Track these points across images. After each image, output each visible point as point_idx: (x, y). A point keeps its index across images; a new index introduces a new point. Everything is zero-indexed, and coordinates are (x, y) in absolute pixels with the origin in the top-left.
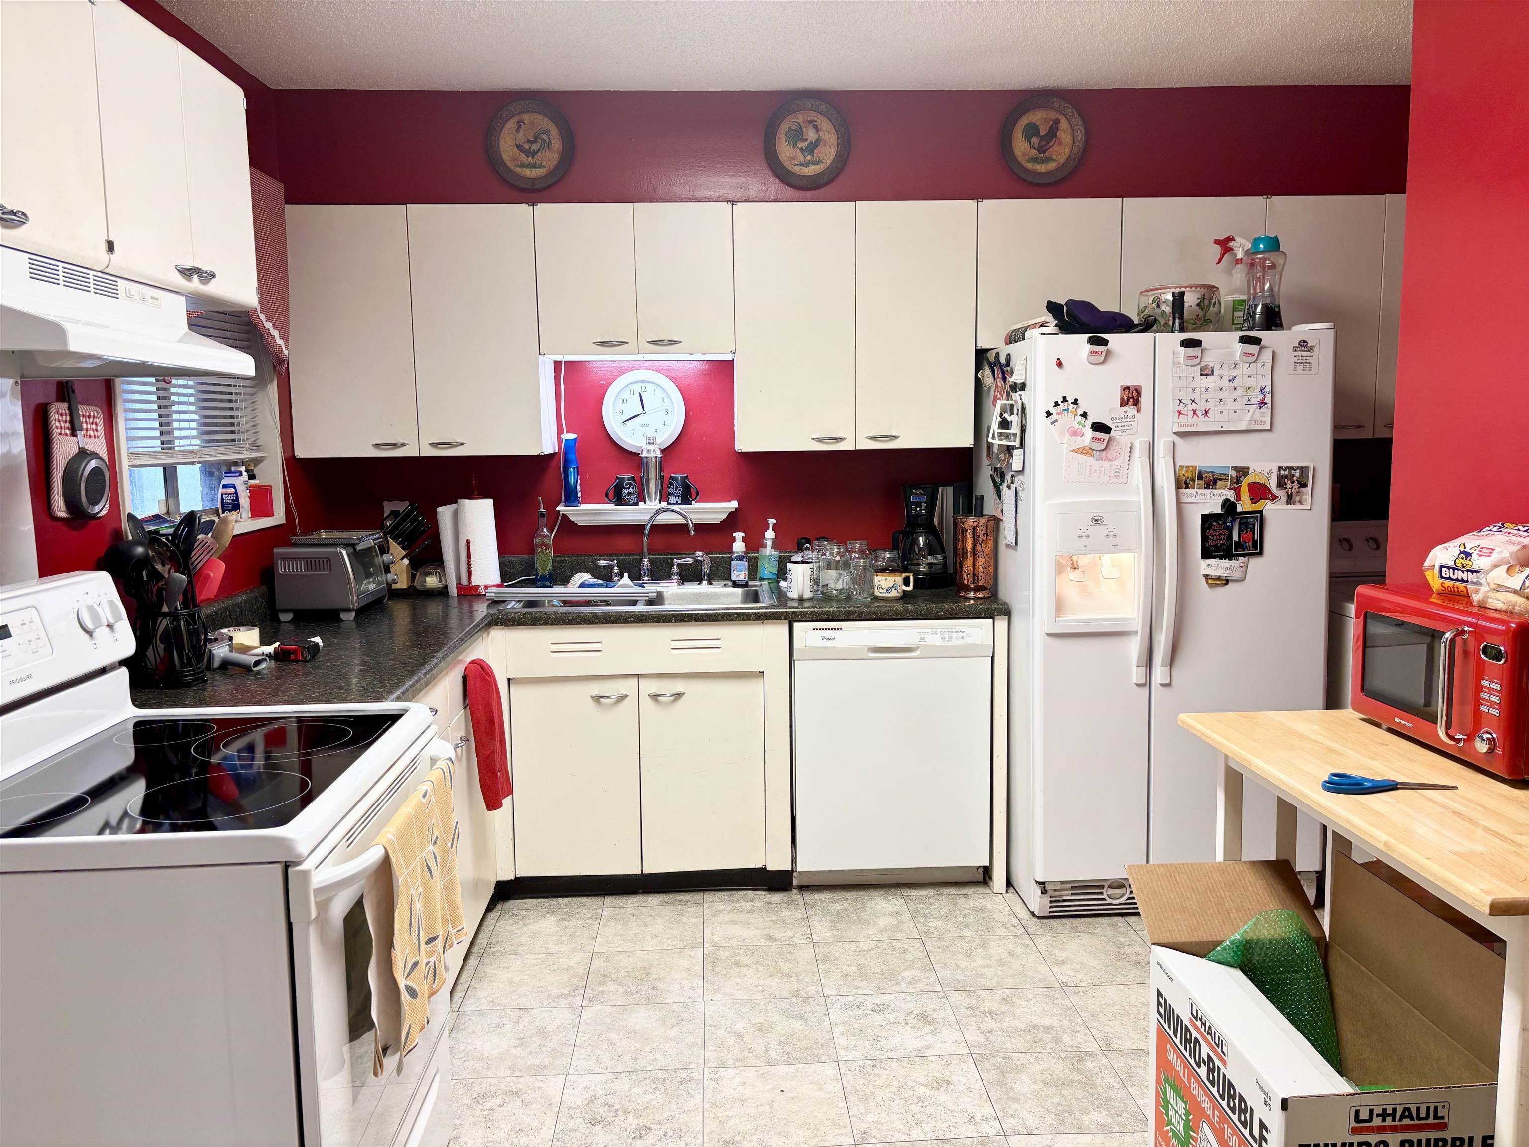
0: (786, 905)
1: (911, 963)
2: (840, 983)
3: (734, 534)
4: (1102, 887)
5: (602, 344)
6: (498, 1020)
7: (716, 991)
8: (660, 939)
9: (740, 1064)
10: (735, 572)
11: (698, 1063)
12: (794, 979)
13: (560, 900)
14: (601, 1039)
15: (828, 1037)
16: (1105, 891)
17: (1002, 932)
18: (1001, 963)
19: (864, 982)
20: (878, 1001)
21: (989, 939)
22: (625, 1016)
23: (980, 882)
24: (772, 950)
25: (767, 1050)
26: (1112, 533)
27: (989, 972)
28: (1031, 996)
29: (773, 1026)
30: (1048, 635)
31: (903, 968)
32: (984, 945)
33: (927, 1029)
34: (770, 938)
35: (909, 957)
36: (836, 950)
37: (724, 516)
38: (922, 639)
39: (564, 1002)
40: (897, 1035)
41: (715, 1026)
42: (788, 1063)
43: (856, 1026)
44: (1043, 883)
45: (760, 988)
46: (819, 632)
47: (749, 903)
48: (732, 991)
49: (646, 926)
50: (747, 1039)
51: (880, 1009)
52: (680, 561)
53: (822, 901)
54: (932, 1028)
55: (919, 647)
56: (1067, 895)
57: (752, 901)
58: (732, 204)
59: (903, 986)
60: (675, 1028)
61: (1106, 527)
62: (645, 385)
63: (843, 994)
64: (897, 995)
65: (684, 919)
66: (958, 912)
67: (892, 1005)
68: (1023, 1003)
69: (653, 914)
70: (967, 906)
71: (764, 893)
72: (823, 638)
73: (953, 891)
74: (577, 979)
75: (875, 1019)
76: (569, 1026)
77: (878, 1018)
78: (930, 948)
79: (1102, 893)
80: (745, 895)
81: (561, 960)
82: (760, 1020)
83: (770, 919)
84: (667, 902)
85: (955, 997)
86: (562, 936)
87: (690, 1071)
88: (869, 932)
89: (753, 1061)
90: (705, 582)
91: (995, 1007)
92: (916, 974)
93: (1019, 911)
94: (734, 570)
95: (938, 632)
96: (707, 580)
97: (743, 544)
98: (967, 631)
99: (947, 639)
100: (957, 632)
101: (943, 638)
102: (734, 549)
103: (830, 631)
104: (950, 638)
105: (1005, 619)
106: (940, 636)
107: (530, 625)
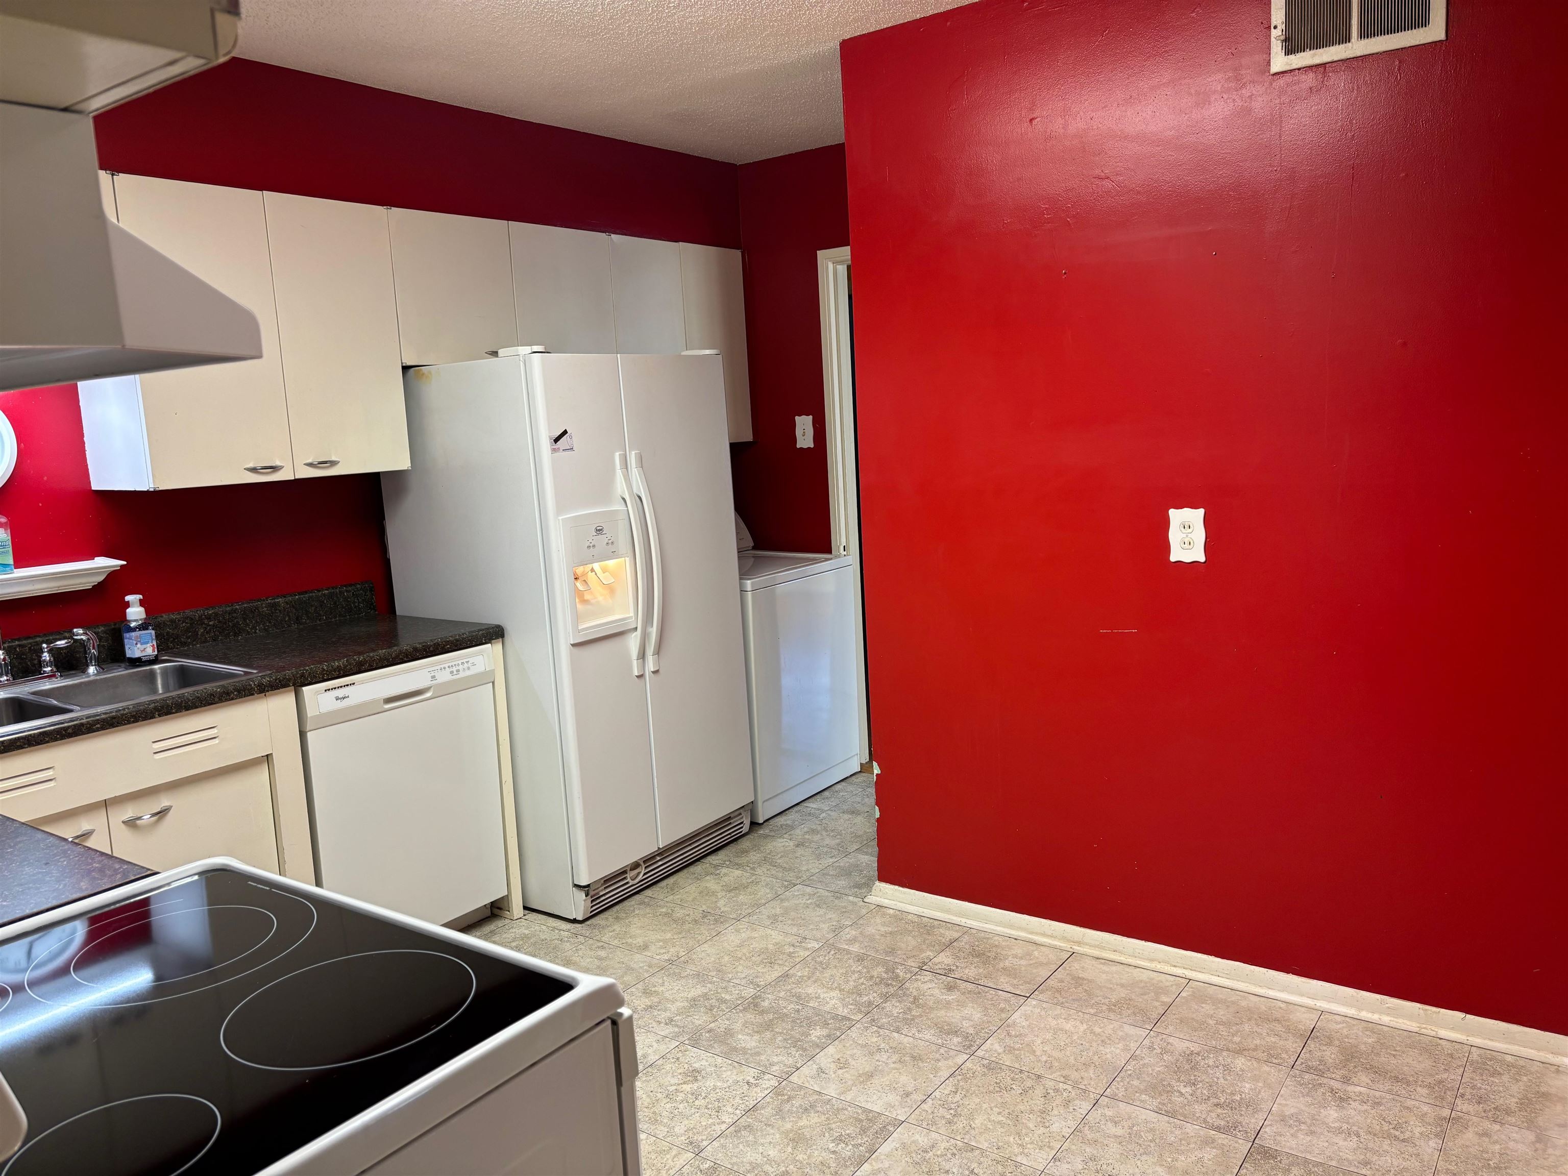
3: (128, 598)
4: (625, 872)
10: (139, 645)
16: (628, 875)
23: (489, 917)
26: (610, 541)
28: (660, 981)
30: (573, 645)
37: (101, 578)
38: (433, 677)
44: (588, 886)
46: (331, 692)
52: (52, 645)
55: (431, 687)
56: (602, 890)
61: (606, 536)
68: (662, 988)
72: (337, 699)
79: (625, 878)
94: (136, 644)
95: (447, 667)
96: (95, 665)
97: (142, 609)
98: (471, 660)
99: (455, 673)
100: (463, 663)
101: (452, 672)
102: (129, 618)
103: (343, 689)
104: (458, 671)
105: (499, 642)
106: (448, 670)
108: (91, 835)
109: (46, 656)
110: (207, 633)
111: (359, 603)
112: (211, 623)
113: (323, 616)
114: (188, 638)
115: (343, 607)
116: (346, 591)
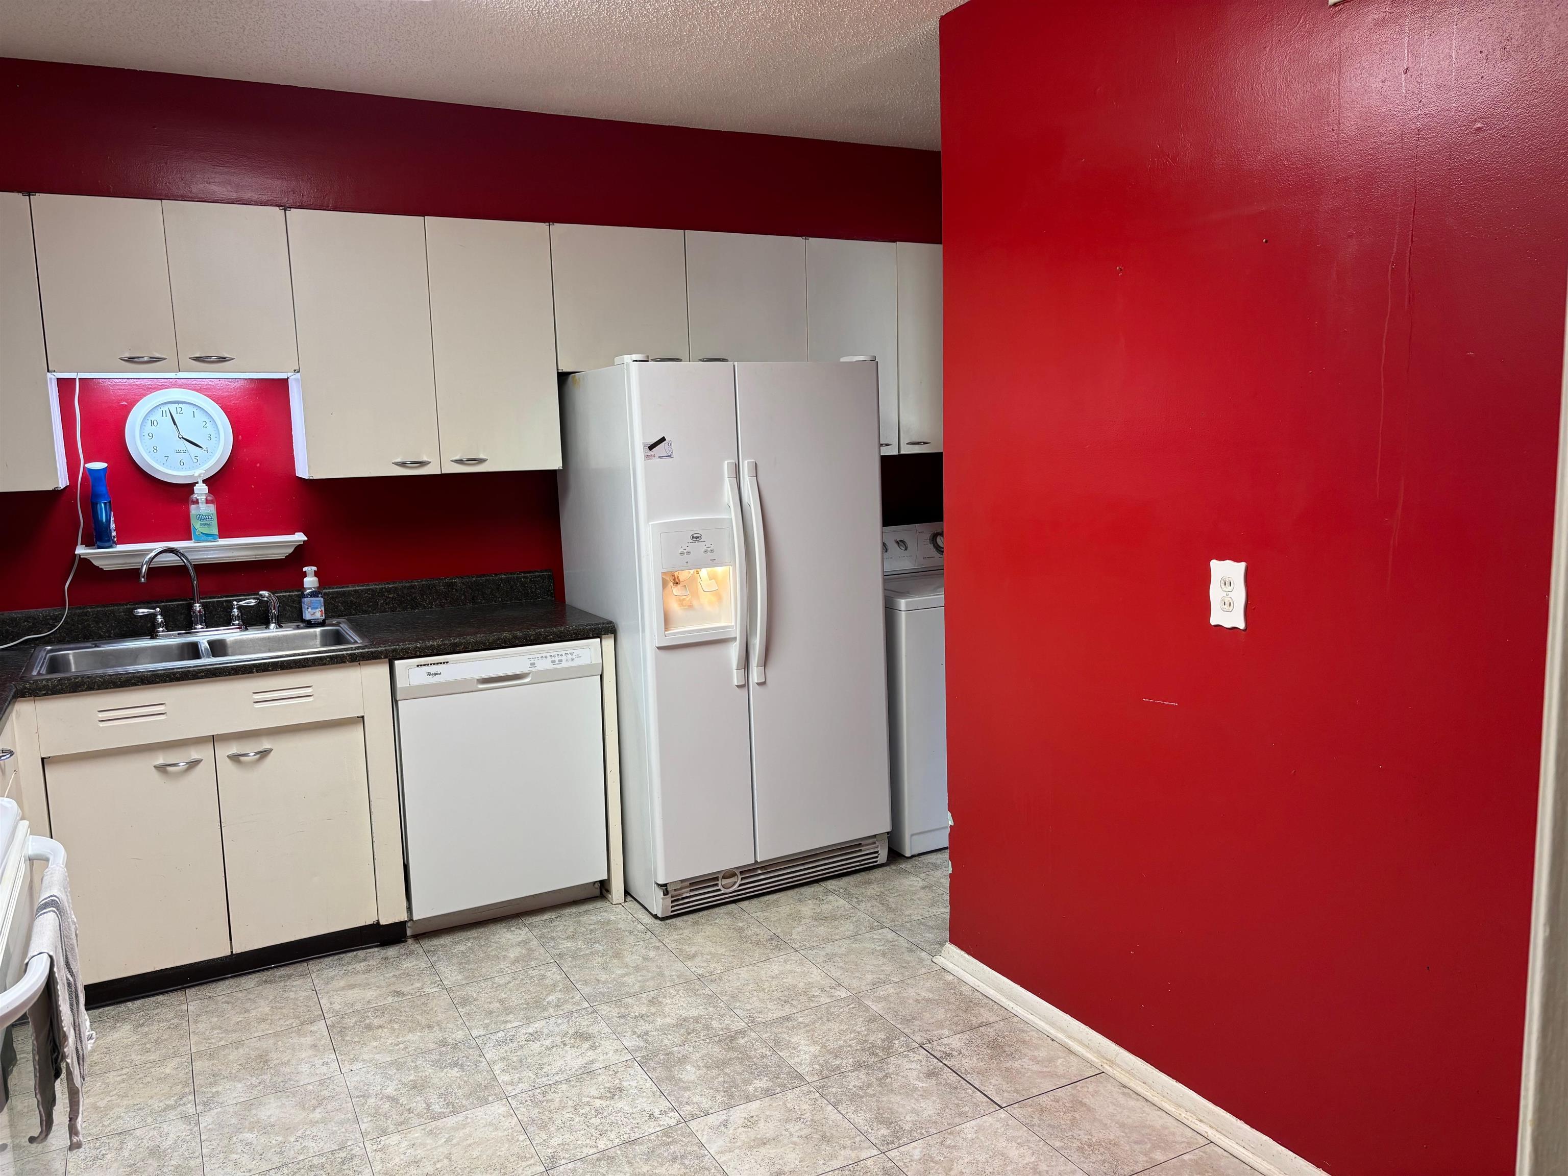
0: (405, 957)
1: (552, 987)
2: (487, 1021)
3: (305, 569)
4: (717, 879)
5: (130, 360)
6: (94, 1152)
7: (355, 1060)
8: (269, 1021)
9: (403, 1127)
10: (309, 610)
11: (356, 1138)
12: (436, 1028)
13: (129, 1004)
14: (232, 1142)
15: (490, 1077)
16: (719, 882)
17: (631, 939)
18: (638, 968)
19: (511, 1016)
20: (530, 1030)
21: (620, 949)
22: (254, 1112)
23: (597, 897)
24: (402, 1005)
25: (428, 1106)
26: (709, 549)
27: (629, 980)
28: (674, 993)
29: (428, 1080)
30: (659, 648)
31: (545, 993)
32: (618, 955)
33: (586, 1045)
34: (398, 994)
35: (548, 982)
36: (471, 991)
37: (290, 550)
38: (533, 664)
39: (172, 1115)
40: (558, 1058)
41: (364, 1096)
42: (455, 1113)
43: (515, 1059)
44: (665, 885)
45: (401, 1046)
46: (423, 668)
47: (362, 964)
48: (371, 1056)
49: (247, 1011)
50: (403, 1100)
51: (534, 1037)
52: (242, 603)
53: (442, 946)
54: (591, 1043)
55: (530, 673)
56: (687, 892)
57: (365, 960)
58: (285, 210)
59: (551, 1010)
60: (318, 1110)
61: (704, 543)
62: (181, 405)
63: (492, 1031)
64: (547, 1021)
65: (292, 995)
66: (585, 930)
67: (546, 1031)
68: (669, 1001)
69: (252, 997)
70: (591, 922)
71: (376, 949)
72: (429, 674)
73: (573, 910)
74: (180, 1086)
75: (532, 1048)
76: (188, 1138)
77: (536, 1047)
78: (567, 969)
79: (717, 885)
80: (355, 956)
81: (153, 1070)
82: (411, 1078)
83: (391, 974)
84: (266, 982)
85: (604, 1009)
86: (145, 1044)
87: (348, 1148)
88: (502, 966)
89: (415, 1121)
90: (272, 626)
91: (644, 1010)
92: (560, 996)
93: (641, 916)
94: (308, 608)
95: (548, 656)
96: (275, 623)
97: (316, 579)
98: (576, 652)
99: (557, 662)
100: (566, 654)
101: (553, 662)
102: (306, 586)
103: (436, 666)
104: (561, 661)
105: (611, 637)
106: (550, 659)
107: (69, 692)
108: (198, 764)
109: (236, 612)
110: (386, 604)
111: (536, 589)
112: (390, 596)
113: (499, 598)
114: (369, 607)
115: (519, 592)
116: (524, 577)
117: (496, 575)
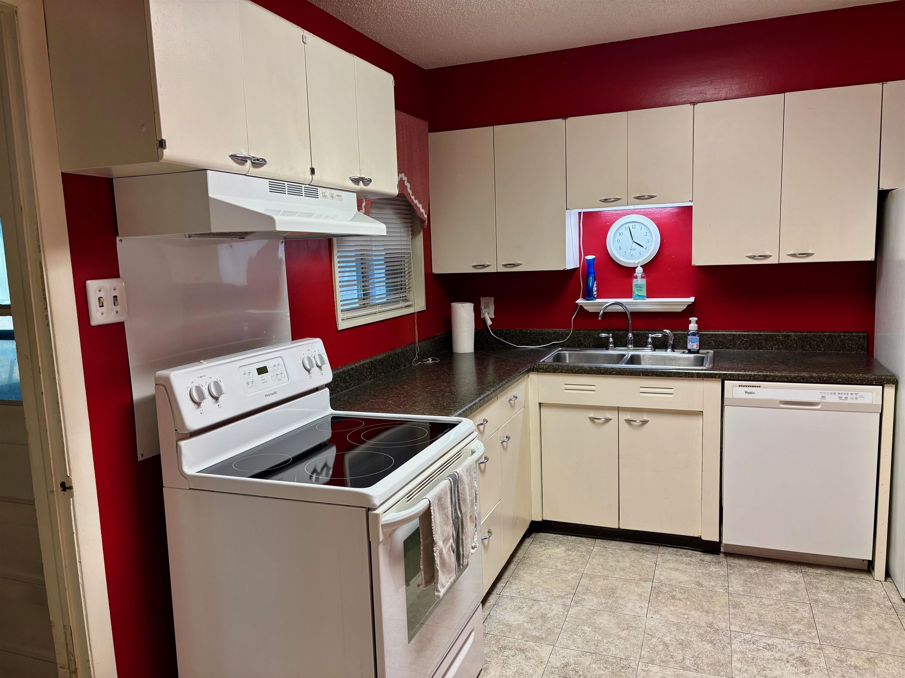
0: (714, 564)
1: (799, 620)
2: (744, 624)
3: (690, 319)
5: (605, 201)
6: (521, 604)
7: (656, 612)
8: (625, 572)
9: (663, 664)
10: (690, 343)
11: (636, 657)
12: (711, 615)
13: (569, 537)
14: (578, 628)
15: (728, 660)
17: (876, 609)
18: (870, 632)
19: (762, 627)
20: (769, 642)
21: (863, 613)
22: (595, 617)
23: (863, 571)
24: (698, 592)
25: (684, 659)
27: (859, 637)
29: (691, 644)
31: (792, 622)
32: (859, 617)
33: (803, 669)
34: (700, 584)
35: (798, 615)
36: (744, 601)
37: (685, 307)
38: (824, 397)
39: (560, 601)
40: (779, 668)
41: (651, 635)
42: (697, 671)
43: (750, 656)
45: (686, 616)
46: (743, 387)
47: (688, 559)
48: (666, 614)
49: (618, 562)
50: (671, 648)
51: (770, 647)
52: (653, 335)
53: (740, 565)
54: (807, 669)
55: (821, 403)
57: (690, 557)
58: (694, 105)
59: (791, 635)
60: (625, 632)
62: (635, 224)
63: (744, 632)
64: (784, 641)
65: (643, 562)
66: (843, 590)
67: (779, 647)
68: (883, 665)
69: (624, 555)
70: (851, 586)
71: (700, 553)
72: (746, 392)
73: (842, 574)
74: (570, 588)
75: (764, 654)
76: (560, 616)
77: (768, 654)
78: (816, 612)
80: (686, 553)
81: (563, 574)
82: (682, 638)
83: (701, 571)
84: (634, 549)
85: (829, 650)
86: (566, 560)
87: (630, 661)
88: (772, 593)
89: (672, 664)
90: (669, 350)
91: (860, 663)
92: (801, 628)
93: (892, 595)
95: (837, 393)
96: (671, 349)
97: (696, 325)
98: (860, 393)
99: (843, 398)
100: (851, 394)
101: (840, 398)
102: (690, 329)
103: (752, 388)
104: (846, 398)
105: (893, 387)
106: (838, 396)
107: (552, 373)
108: (610, 421)
110: (742, 344)
111: (852, 344)
112: (745, 339)
113: (822, 348)
114: (731, 345)
115: (838, 345)
116: (844, 336)
117: (822, 332)
